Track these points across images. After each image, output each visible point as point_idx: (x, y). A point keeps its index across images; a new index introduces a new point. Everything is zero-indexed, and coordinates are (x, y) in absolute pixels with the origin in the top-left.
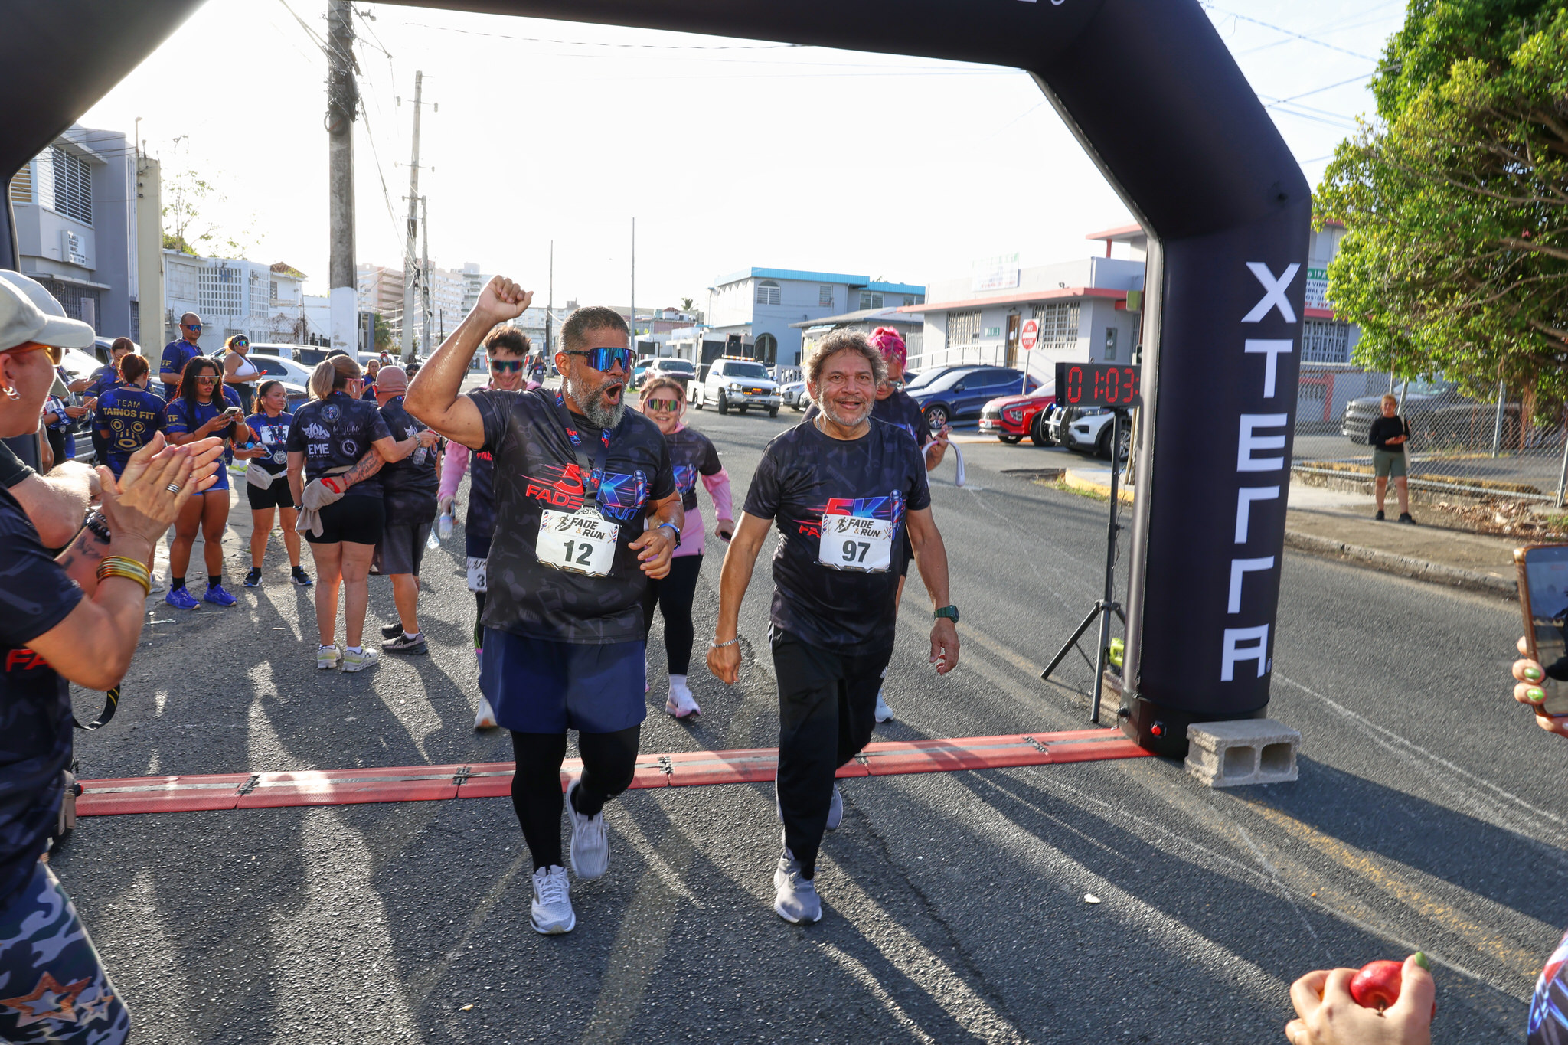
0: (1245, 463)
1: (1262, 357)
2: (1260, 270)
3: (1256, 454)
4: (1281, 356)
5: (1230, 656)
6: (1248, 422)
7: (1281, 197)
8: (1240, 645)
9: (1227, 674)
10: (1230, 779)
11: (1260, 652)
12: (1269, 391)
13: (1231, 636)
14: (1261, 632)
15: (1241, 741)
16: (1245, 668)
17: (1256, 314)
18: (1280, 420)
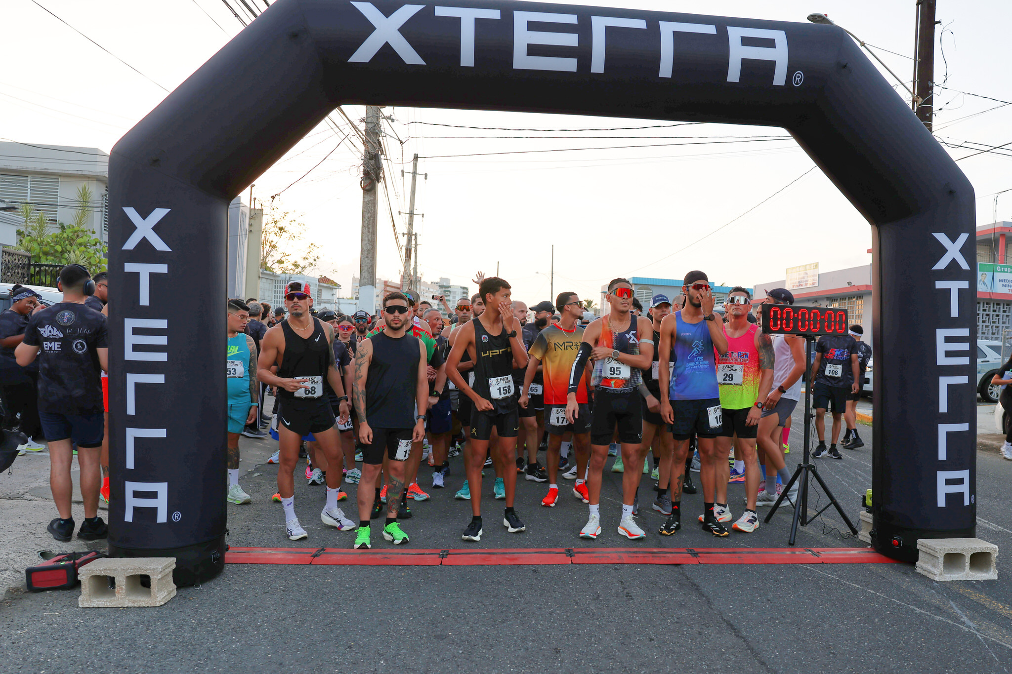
0: (941, 360)
1: (948, 292)
2: (942, 238)
3: (948, 354)
4: (960, 291)
5: (943, 491)
6: (941, 334)
7: (951, 192)
8: (949, 482)
9: (941, 502)
10: (949, 575)
11: (965, 488)
12: (955, 313)
13: (942, 476)
14: (965, 474)
15: (955, 549)
16: (954, 499)
17: (942, 265)
18: (965, 332)
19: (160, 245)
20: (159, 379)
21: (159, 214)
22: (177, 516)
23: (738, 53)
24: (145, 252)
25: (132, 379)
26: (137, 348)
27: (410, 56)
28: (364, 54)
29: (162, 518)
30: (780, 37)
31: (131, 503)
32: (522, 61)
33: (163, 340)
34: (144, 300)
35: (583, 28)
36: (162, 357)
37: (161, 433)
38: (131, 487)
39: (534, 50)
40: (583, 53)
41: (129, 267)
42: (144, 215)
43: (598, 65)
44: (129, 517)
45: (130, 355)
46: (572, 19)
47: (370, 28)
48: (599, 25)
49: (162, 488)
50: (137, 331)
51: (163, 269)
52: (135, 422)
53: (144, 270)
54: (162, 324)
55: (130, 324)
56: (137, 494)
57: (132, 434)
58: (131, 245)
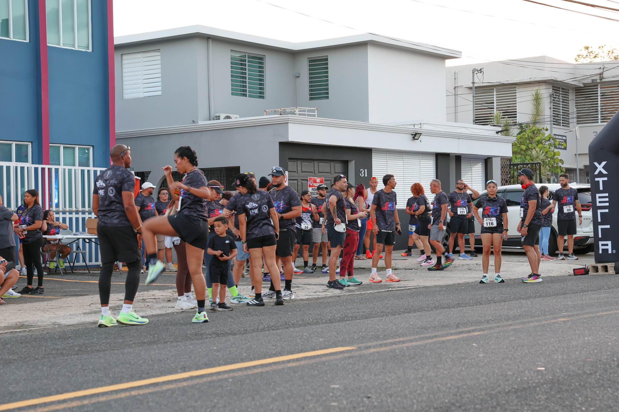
19: (605, 172)
20: (607, 211)
21: (604, 163)
22: (614, 251)
24: (601, 175)
25: (599, 211)
26: (600, 202)
29: (610, 252)
31: (601, 248)
33: (607, 199)
34: (601, 188)
36: (607, 204)
37: (608, 226)
38: (601, 243)
41: (597, 179)
42: (600, 164)
44: (600, 252)
45: (598, 204)
49: (609, 243)
50: (600, 197)
51: (606, 179)
53: (601, 180)
54: (607, 195)
55: (598, 195)
56: (603, 245)
57: (600, 227)
58: (596, 173)
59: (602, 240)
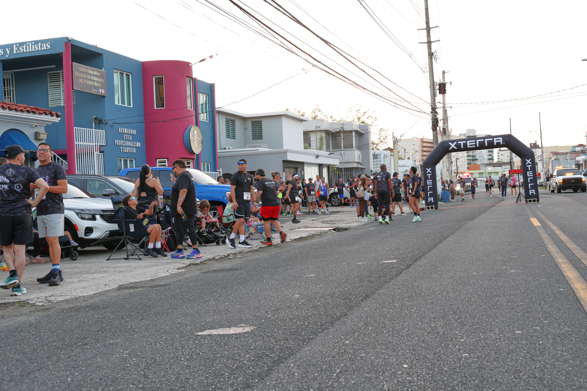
0: (528, 176)
1: (528, 167)
2: (527, 160)
5: (530, 193)
6: (528, 172)
11: (534, 192)
12: (529, 169)
13: (530, 191)
16: (532, 194)
17: (527, 164)
18: (532, 172)
19: (430, 172)
20: (431, 186)
21: (430, 169)
22: (434, 201)
23: (495, 142)
24: (429, 173)
25: (428, 187)
27: (456, 148)
28: (451, 148)
29: (432, 201)
30: (501, 138)
31: (429, 200)
32: (469, 147)
33: (431, 182)
34: (429, 178)
35: (476, 142)
36: (431, 184)
37: (432, 192)
38: (429, 198)
39: (470, 145)
40: (476, 145)
43: (478, 146)
44: (429, 202)
45: (428, 184)
46: (474, 141)
47: (451, 146)
48: (478, 141)
49: (432, 198)
51: (431, 174)
52: (429, 191)
53: (429, 175)
54: (431, 180)
55: (428, 181)
57: (429, 192)
58: (427, 172)
59: (429, 197)
